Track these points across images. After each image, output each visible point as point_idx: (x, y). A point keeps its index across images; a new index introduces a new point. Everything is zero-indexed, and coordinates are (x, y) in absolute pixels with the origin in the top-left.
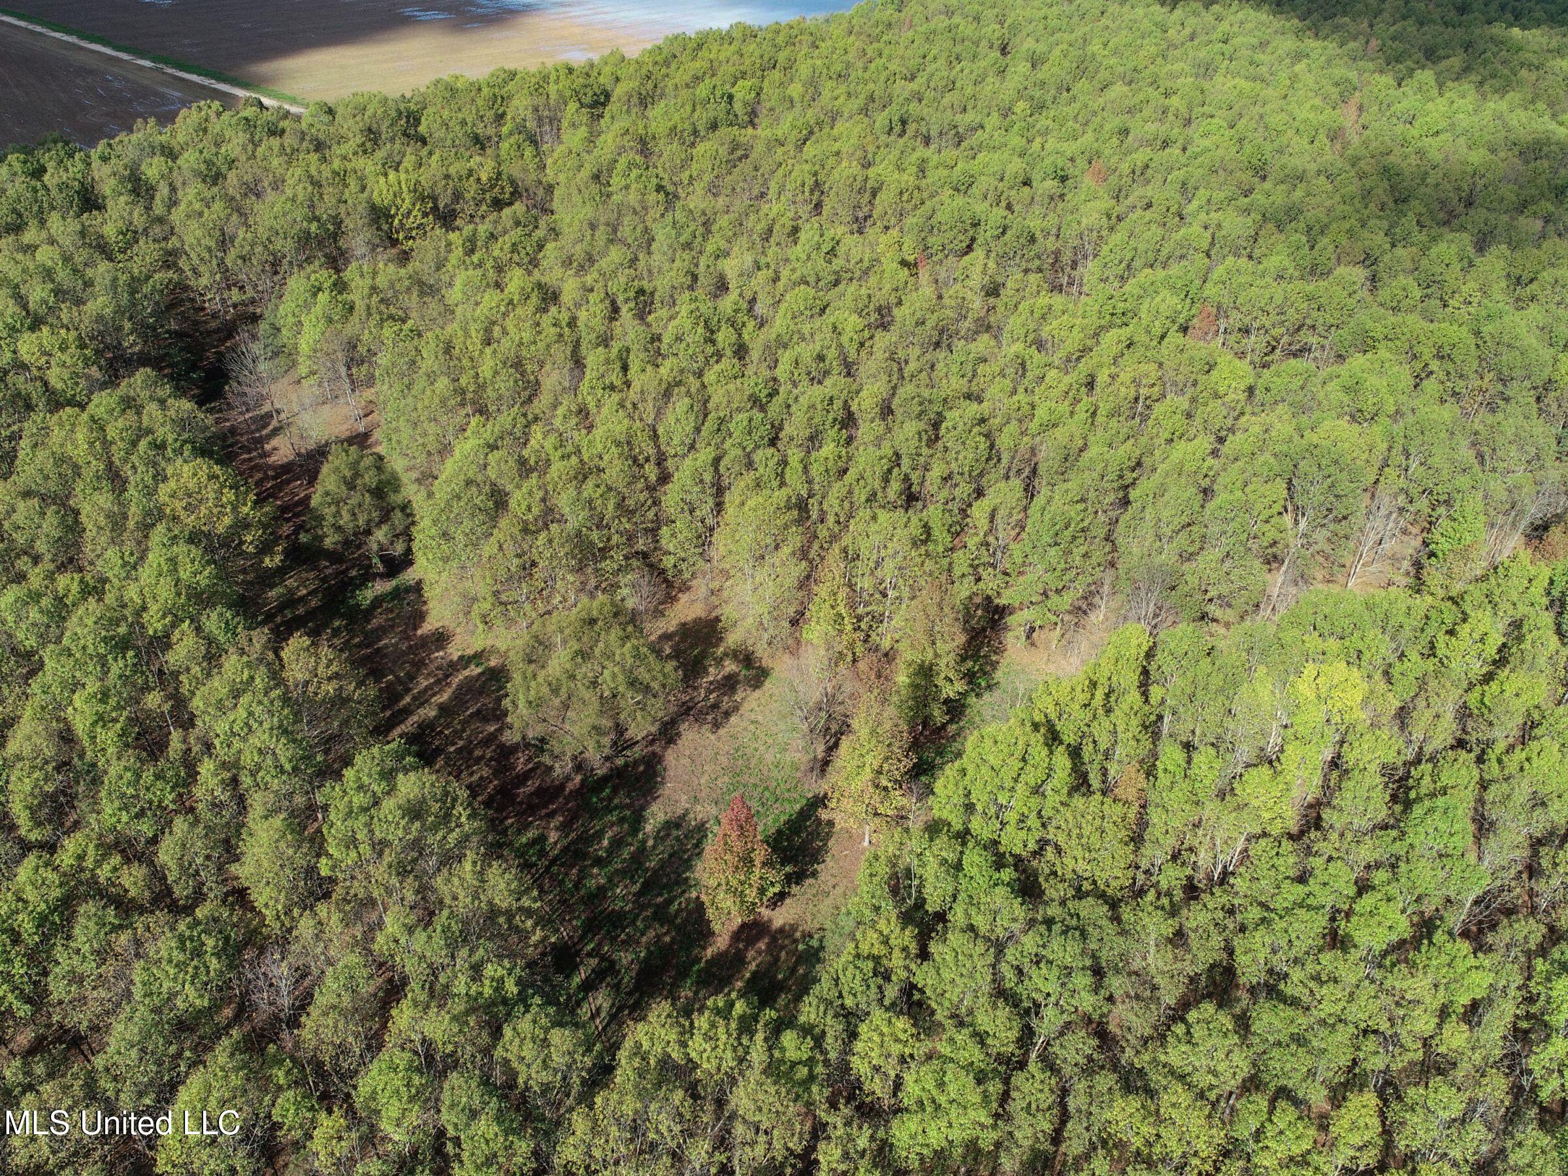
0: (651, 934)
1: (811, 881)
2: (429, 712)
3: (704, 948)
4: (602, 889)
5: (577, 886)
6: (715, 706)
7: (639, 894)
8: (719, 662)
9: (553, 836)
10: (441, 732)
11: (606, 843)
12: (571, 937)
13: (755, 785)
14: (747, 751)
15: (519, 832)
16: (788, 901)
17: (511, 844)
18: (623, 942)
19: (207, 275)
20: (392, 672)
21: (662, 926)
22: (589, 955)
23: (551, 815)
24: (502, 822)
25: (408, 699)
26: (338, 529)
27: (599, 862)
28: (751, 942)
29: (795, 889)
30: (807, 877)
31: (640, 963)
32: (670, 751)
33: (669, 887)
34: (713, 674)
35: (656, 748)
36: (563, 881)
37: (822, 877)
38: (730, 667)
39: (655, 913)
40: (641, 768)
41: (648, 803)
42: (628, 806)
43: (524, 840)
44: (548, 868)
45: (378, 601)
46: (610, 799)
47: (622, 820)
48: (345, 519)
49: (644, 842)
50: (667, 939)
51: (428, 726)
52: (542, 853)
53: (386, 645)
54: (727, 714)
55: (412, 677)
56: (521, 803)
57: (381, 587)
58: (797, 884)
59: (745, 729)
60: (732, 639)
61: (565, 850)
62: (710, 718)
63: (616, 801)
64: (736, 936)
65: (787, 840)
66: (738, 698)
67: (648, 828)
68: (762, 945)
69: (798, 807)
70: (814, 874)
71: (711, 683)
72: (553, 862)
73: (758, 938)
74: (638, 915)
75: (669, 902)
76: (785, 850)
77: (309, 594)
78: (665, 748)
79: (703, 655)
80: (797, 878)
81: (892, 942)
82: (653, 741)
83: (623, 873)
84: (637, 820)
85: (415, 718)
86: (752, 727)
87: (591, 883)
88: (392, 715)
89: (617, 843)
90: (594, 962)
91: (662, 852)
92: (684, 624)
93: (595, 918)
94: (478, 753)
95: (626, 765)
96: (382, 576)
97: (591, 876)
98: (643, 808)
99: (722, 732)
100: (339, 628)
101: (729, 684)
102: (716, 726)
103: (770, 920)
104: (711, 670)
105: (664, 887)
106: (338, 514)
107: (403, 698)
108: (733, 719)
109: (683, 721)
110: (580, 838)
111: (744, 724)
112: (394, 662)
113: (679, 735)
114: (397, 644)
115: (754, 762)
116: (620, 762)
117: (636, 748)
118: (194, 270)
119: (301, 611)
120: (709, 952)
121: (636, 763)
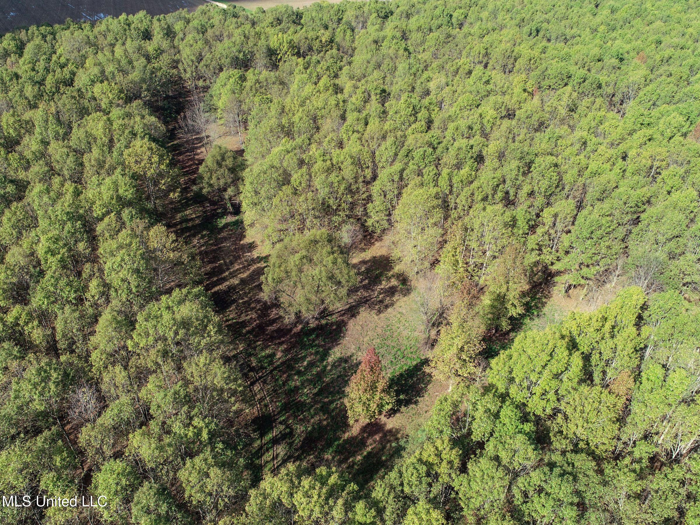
0: (317, 418)
1: (414, 406)
2: (236, 281)
3: (344, 432)
4: (297, 388)
5: (284, 384)
6: (381, 302)
7: (316, 395)
8: (389, 279)
9: (279, 355)
10: (238, 292)
11: (305, 363)
12: (273, 411)
13: (394, 347)
14: (393, 328)
15: (262, 349)
16: (398, 415)
17: (256, 355)
18: (301, 420)
19: (190, 72)
20: (224, 259)
21: (324, 414)
22: (281, 423)
23: (281, 344)
24: (255, 342)
25: (227, 273)
26: (211, 185)
27: (299, 373)
28: (371, 434)
29: (403, 409)
30: (412, 403)
31: (307, 434)
32: (352, 321)
33: (332, 393)
34: (384, 284)
35: (345, 318)
36: (277, 380)
37: (420, 405)
38: (394, 282)
39: (322, 407)
40: (334, 327)
41: (333, 347)
42: (322, 346)
43: (263, 354)
44: (271, 371)
45: (227, 225)
46: (314, 341)
47: (317, 353)
48: (213, 181)
49: (326, 367)
50: (325, 423)
51: (232, 288)
52: (271, 363)
53: (224, 247)
54: (387, 307)
55: (232, 263)
56: (267, 335)
57: (230, 219)
58: (405, 406)
59: (395, 316)
60: (397, 269)
61: (283, 363)
62: (377, 307)
63: (317, 342)
64: (364, 429)
65: (405, 380)
66: (394, 299)
67: (330, 359)
68: (377, 437)
69: (415, 363)
70: (416, 403)
71: (382, 289)
72: (275, 369)
73: (376, 433)
74: (312, 406)
75: (331, 402)
76: (402, 385)
77: (196, 217)
78: (349, 319)
79: (381, 274)
80: (407, 403)
81: (443, 456)
82: (344, 314)
83: (310, 381)
84: (325, 354)
85: (228, 283)
86: (399, 316)
87: (292, 384)
88: (217, 280)
89: (312, 364)
90: (282, 427)
91: (334, 374)
92: (375, 257)
93: (289, 403)
94: (253, 305)
95: (327, 324)
96: (231, 213)
97: (293, 380)
98: (330, 349)
99: (382, 315)
100: (205, 235)
101: (392, 291)
102: (380, 312)
103: (385, 424)
104: (384, 282)
105: (331, 393)
106: (210, 178)
107: (225, 272)
108: (390, 310)
109: (362, 306)
110: (292, 359)
111: (394, 313)
112: (226, 255)
113: (358, 313)
114: (230, 246)
115: (396, 334)
116: (324, 322)
117: (334, 316)
118: (185, 70)
119: (190, 224)
120: (346, 436)
121: (332, 324)
